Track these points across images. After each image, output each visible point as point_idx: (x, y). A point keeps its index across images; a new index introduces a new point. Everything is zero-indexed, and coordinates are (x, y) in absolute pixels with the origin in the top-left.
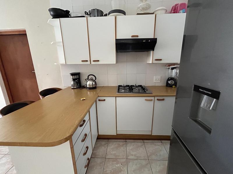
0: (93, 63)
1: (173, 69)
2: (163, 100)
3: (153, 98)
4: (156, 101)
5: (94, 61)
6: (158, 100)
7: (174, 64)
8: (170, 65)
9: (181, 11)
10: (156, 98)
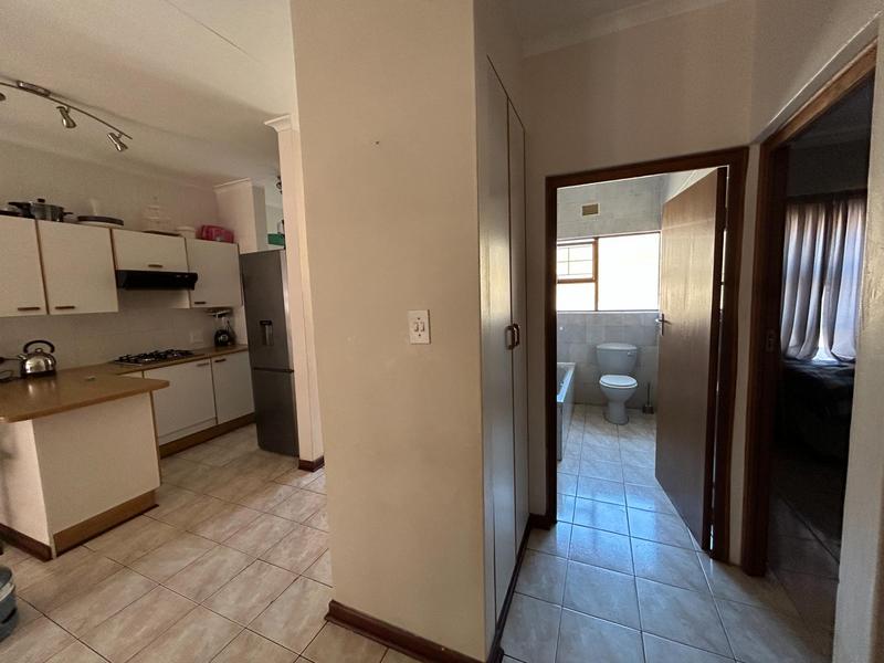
0: (54, 312)
1: (220, 316)
2: (224, 360)
3: (209, 361)
4: (215, 365)
5: (58, 308)
6: (217, 361)
7: (222, 309)
8: (216, 310)
9: (218, 239)
10: (214, 360)
